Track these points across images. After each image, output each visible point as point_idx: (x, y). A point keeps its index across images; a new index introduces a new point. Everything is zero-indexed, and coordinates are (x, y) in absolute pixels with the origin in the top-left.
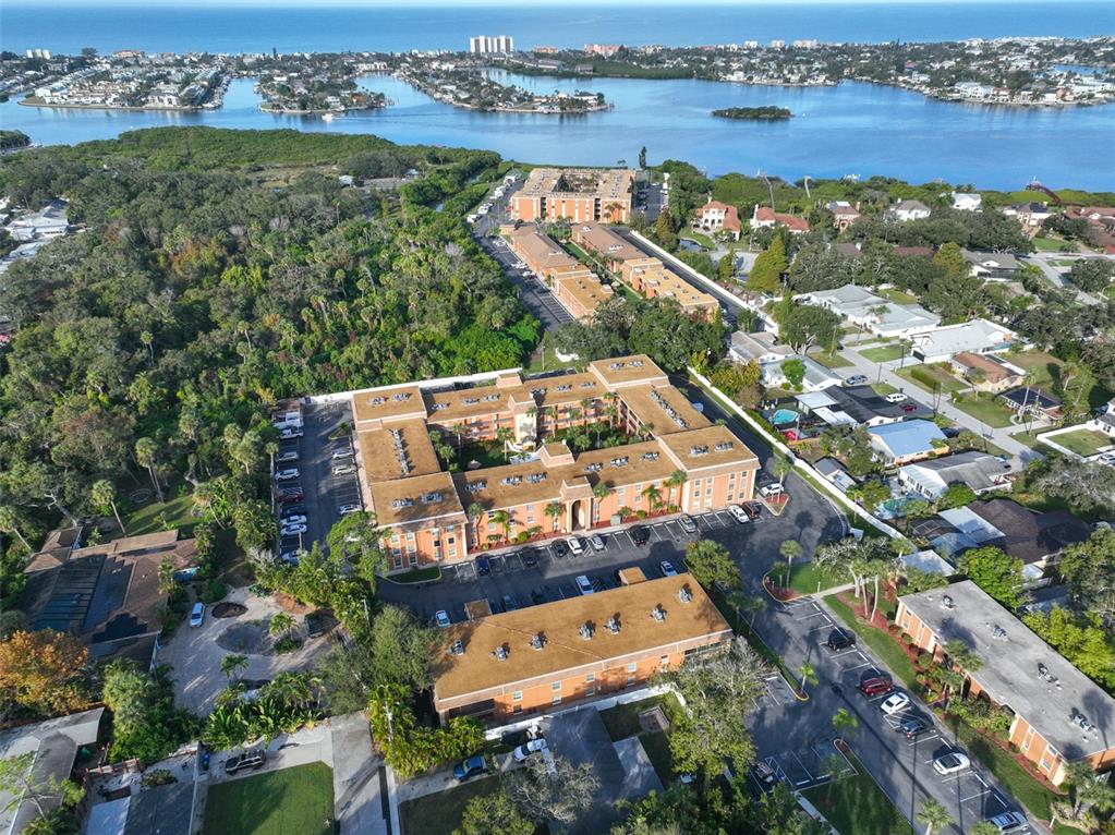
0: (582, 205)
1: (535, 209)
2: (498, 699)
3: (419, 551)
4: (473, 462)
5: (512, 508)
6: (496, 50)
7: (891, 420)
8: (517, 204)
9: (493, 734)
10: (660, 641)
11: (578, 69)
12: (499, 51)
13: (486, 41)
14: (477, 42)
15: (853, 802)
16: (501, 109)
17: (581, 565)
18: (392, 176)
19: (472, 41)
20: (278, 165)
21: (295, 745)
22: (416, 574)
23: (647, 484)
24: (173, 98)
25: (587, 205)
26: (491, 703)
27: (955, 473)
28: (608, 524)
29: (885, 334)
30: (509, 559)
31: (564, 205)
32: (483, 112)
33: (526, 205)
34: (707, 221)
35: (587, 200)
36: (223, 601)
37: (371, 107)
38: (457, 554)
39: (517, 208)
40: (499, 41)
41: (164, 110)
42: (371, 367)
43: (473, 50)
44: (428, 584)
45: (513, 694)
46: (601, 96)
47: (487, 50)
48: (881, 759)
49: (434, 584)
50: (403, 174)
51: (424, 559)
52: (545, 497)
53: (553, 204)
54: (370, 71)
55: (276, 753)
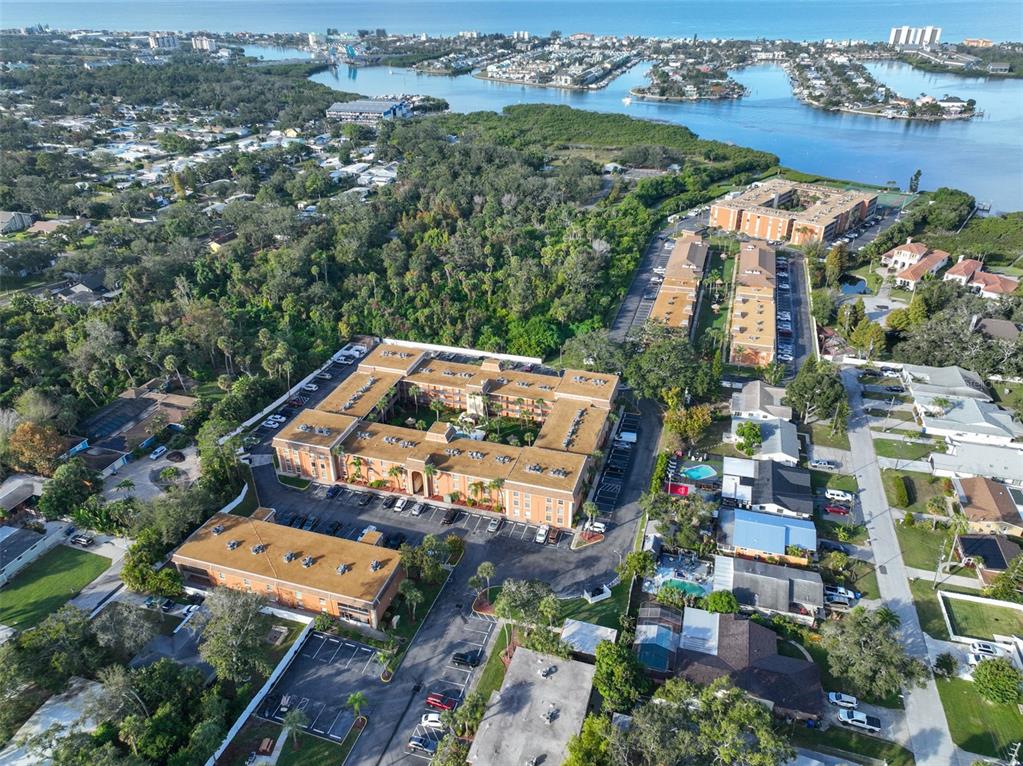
0: (776, 222)
1: (731, 219)
2: (210, 571)
3: (302, 466)
4: (410, 419)
5: (370, 459)
6: (917, 42)
7: (794, 514)
8: (716, 212)
9: (191, 591)
10: (322, 586)
11: (990, 68)
12: (921, 43)
13: (909, 32)
14: (898, 33)
15: (310, 757)
16: (846, 109)
17: (389, 519)
18: (653, 168)
19: (894, 31)
20: (582, 146)
21: (113, 544)
22: (298, 481)
23: (478, 479)
24: (569, 78)
25: (781, 225)
26: (204, 572)
27: (756, 582)
28: (440, 499)
29: (929, 431)
30: (355, 495)
31: (758, 220)
32: (826, 110)
33: (724, 215)
34: (896, 262)
35: (782, 220)
36: (180, 451)
37: (724, 98)
38: (327, 478)
39: (716, 216)
40: (923, 32)
41: (561, 87)
42: (431, 328)
43: (891, 42)
44: (294, 490)
45: (224, 575)
46: (972, 103)
47: (907, 41)
48: (373, 747)
49: (298, 491)
50: (664, 167)
51: (306, 473)
52: (395, 460)
53: (749, 218)
54: (767, 60)
55: (101, 544)
